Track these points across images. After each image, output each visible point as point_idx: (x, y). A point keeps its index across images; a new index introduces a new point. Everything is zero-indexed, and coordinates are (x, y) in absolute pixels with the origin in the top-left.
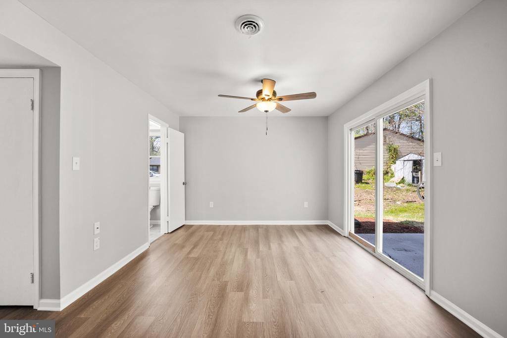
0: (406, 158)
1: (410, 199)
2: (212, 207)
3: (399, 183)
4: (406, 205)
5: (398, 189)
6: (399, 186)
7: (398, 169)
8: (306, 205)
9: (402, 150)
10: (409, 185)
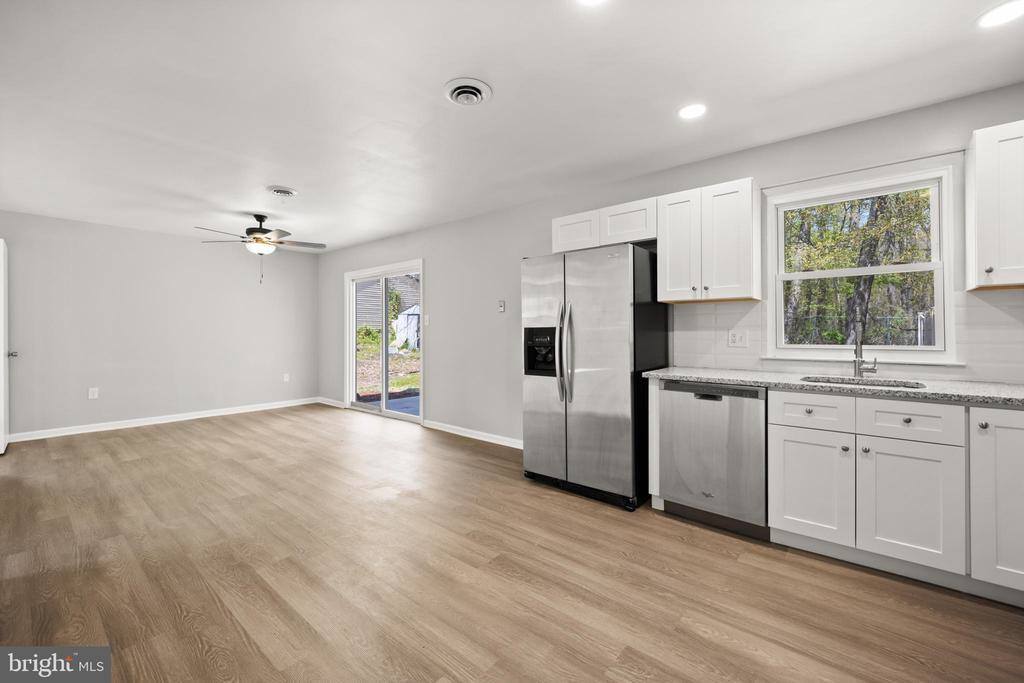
0: (410, 311)
1: (414, 369)
2: (96, 396)
3: (403, 348)
4: (409, 376)
5: (401, 356)
6: (401, 352)
7: (401, 326)
8: (286, 378)
9: (407, 298)
10: (414, 350)
